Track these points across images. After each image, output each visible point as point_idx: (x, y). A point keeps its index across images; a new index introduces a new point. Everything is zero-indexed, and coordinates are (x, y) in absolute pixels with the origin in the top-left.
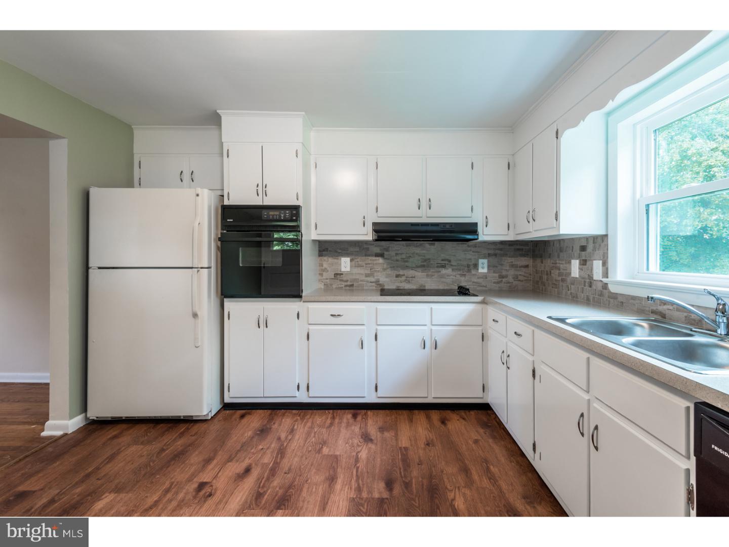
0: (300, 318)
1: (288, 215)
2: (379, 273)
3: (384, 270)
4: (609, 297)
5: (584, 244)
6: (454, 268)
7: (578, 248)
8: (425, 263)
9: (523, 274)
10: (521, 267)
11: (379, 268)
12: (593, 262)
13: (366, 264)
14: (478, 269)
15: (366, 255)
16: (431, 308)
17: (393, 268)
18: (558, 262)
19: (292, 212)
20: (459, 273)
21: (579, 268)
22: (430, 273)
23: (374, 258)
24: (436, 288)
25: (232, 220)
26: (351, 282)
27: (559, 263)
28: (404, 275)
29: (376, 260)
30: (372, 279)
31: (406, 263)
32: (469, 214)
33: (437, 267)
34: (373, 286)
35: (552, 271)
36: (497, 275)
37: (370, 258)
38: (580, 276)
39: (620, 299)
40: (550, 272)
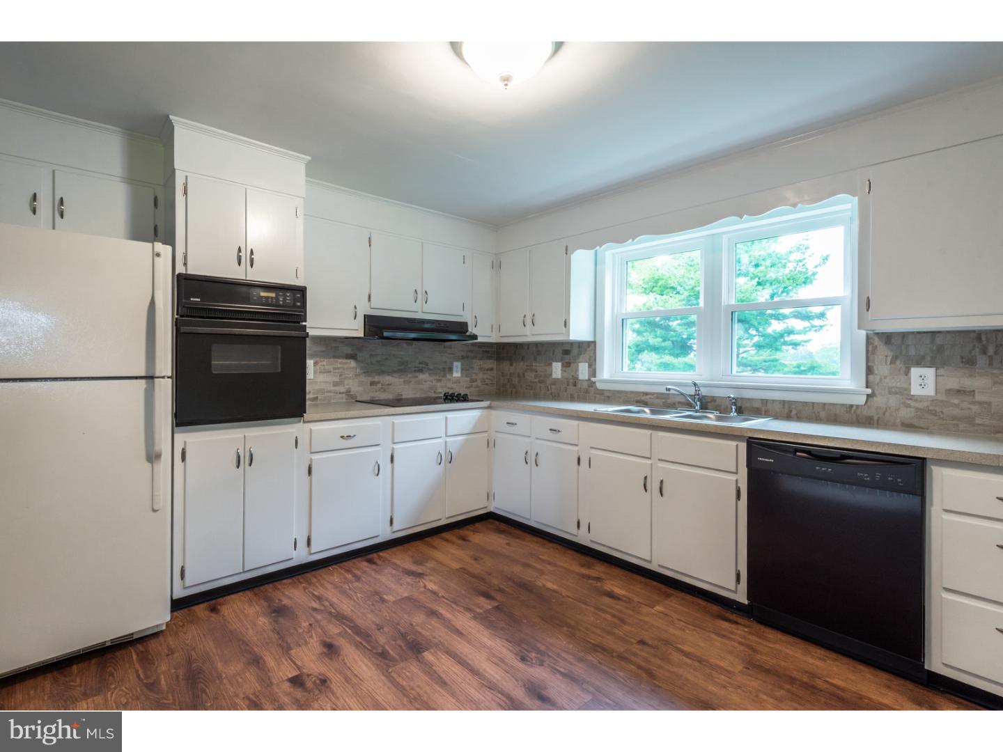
0: (298, 447)
1: (288, 298)
2: (351, 381)
3: (357, 376)
4: (595, 393)
5: (568, 348)
6: (431, 372)
7: (561, 352)
8: (402, 367)
9: (489, 377)
10: (488, 370)
11: (350, 374)
12: (578, 365)
13: (335, 369)
14: (452, 373)
15: (335, 357)
16: (446, 418)
17: (367, 372)
18: (534, 364)
19: (294, 296)
20: (435, 378)
21: (562, 370)
22: (407, 379)
23: (344, 361)
24: (413, 396)
25: (199, 300)
26: (313, 394)
27: (536, 366)
28: (379, 382)
29: (346, 363)
30: (343, 389)
31: (383, 368)
32: (460, 312)
33: (415, 371)
34: (342, 398)
35: (526, 374)
36: (468, 379)
37: (340, 360)
38: (562, 377)
39: (607, 394)
40: (524, 374)
